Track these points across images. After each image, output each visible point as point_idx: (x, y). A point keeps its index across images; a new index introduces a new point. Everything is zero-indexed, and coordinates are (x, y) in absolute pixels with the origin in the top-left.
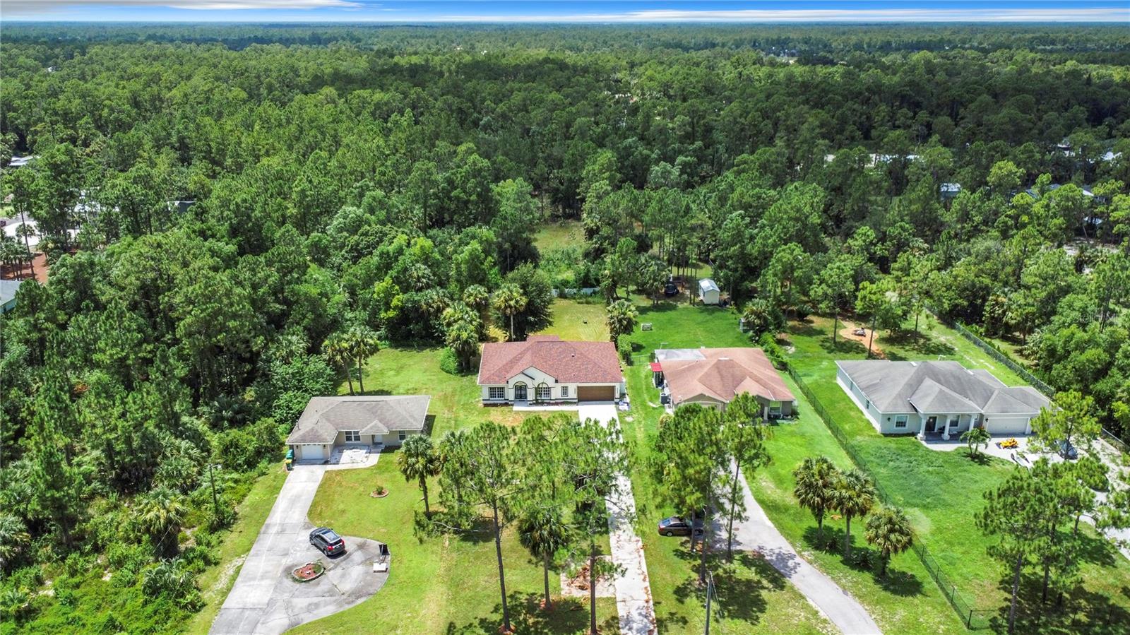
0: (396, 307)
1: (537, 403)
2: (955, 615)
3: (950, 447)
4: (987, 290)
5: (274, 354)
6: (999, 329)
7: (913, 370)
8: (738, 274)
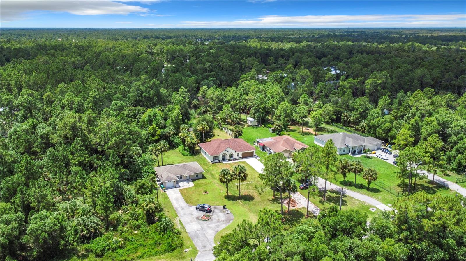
0: (159, 135)
1: (229, 160)
2: (393, 195)
3: (360, 156)
4: (341, 112)
5: (132, 154)
6: (346, 124)
7: (342, 136)
8: (264, 114)
